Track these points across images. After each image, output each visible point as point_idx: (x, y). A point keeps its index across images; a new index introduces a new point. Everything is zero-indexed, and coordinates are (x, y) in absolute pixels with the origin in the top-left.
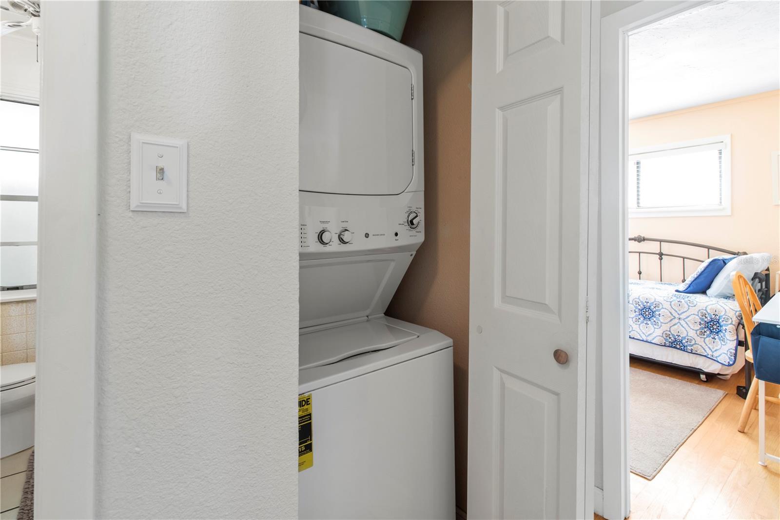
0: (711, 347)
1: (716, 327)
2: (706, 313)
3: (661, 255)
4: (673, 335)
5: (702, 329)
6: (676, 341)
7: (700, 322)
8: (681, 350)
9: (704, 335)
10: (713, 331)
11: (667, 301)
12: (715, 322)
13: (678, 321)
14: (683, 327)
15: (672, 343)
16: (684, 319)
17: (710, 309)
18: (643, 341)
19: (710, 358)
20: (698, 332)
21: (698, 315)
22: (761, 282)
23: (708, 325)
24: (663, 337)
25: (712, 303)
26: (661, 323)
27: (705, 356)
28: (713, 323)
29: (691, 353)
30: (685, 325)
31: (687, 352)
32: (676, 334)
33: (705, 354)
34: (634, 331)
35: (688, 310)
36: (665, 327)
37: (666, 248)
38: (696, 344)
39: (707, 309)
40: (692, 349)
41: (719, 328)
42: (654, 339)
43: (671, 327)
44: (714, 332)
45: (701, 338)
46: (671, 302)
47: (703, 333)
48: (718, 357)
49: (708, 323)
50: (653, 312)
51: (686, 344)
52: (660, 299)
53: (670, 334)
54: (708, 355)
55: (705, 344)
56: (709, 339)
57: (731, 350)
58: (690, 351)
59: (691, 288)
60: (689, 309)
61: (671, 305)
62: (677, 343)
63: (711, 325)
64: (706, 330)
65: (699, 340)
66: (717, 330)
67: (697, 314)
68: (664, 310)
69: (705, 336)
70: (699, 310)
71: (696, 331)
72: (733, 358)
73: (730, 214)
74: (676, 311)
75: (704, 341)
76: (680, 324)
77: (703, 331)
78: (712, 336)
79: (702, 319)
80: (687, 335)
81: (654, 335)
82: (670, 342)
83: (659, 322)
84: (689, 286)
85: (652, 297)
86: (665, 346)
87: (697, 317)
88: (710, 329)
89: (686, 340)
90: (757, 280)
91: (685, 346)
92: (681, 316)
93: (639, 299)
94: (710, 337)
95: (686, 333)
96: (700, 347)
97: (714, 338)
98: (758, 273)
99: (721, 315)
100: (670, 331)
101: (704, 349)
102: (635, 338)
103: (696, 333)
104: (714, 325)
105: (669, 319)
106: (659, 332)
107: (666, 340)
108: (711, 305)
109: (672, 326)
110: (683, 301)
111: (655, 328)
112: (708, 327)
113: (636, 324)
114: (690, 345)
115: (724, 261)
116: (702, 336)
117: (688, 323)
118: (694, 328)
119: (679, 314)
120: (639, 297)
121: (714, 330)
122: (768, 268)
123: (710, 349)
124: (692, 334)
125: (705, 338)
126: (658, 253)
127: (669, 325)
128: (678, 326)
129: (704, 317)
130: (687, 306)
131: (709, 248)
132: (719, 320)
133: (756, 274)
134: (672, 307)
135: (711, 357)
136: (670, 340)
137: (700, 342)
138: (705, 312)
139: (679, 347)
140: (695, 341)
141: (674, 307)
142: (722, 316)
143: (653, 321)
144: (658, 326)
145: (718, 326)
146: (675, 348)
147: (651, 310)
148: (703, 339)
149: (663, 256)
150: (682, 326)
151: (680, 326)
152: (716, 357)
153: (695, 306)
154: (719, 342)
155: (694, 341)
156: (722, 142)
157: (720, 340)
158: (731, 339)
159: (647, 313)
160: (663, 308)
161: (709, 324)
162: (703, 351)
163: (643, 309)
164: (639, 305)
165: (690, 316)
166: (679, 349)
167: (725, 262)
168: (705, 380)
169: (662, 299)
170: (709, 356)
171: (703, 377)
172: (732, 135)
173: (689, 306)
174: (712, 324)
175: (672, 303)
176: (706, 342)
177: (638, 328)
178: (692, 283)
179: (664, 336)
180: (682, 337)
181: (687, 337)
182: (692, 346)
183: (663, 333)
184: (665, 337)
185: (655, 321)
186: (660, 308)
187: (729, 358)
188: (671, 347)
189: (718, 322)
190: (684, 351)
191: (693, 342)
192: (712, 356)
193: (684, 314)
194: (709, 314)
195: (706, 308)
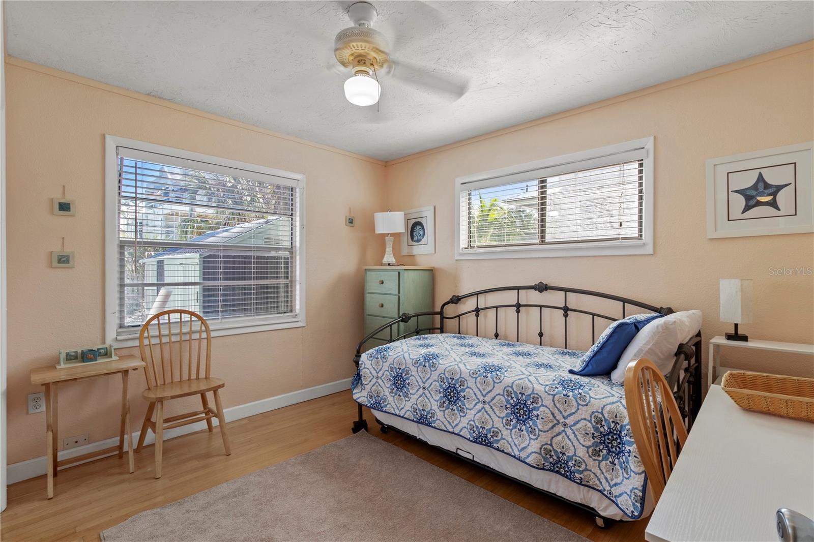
0: (609, 477)
1: (616, 444)
2: (603, 419)
3: (566, 310)
4: (556, 452)
5: (597, 446)
6: (560, 461)
7: (593, 434)
8: (567, 477)
9: (599, 455)
10: (611, 450)
11: (549, 394)
12: (615, 434)
13: (562, 429)
14: (570, 440)
15: (554, 465)
16: (571, 427)
17: (609, 412)
18: (514, 457)
19: (607, 497)
20: (590, 450)
21: (590, 421)
22: (687, 358)
23: (605, 440)
24: (540, 454)
25: (611, 399)
26: (540, 430)
27: (600, 491)
28: (612, 437)
29: (580, 484)
30: (572, 437)
31: (574, 481)
32: (559, 451)
33: (601, 488)
34: (504, 439)
35: (576, 412)
36: (544, 438)
37: (574, 300)
38: (588, 470)
39: (603, 412)
40: (582, 479)
41: (620, 446)
42: (528, 457)
43: (553, 438)
44: (613, 452)
45: (594, 460)
46: (554, 396)
47: (596, 453)
48: (619, 497)
49: (605, 435)
50: (529, 411)
51: (573, 468)
52: (539, 388)
53: (551, 449)
54: (605, 490)
55: (599, 471)
56: (606, 464)
57: (636, 491)
58: (578, 481)
59: (590, 367)
60: (578, 409)
61: (553, 401)
62: (561, 465)
63: (608, 439)
64: (601, 447)
65: (591, 463)
66: (618, 449)
67: (589, 419)
68: (545, 409)
69: (601, 458)
70: (593, 413)
71: (588, 447)
72: (639, 505)
73: (651, 252)
74: (561, 412)
75: (599, 466)
76: (566, 434)
77: (598, 449)
78: (610, 459)
79: (596, 429)
80: (575, 455)
81: (529, 450)
82: (551, 463)
83: (536, 428)
84: (587, 365)
85: (530, 385)
86: (543, 469)
87: (589, 425)
88: (607, 446)
89: (573, 462)
90: (682, 356)
91: (571, 473)
92: (567, 421)
93: (512, 387)
94: (607, 460)
95: (574, 451)
96: (592, 476)
97: (613, 463)
98: (683, 344)
99: (624, 424)
100: (551, 445)
101: (599, 480)
102: (505, 451)
103: (588, 453)
104: (613, 440)
105: (551, 425)
106: (535, 446)
107: (545, 459)
108: (610, 404)
109: (555, 436)
110: (571, 394)
111: (530, 439)
112: (604, 443)
113: (507, 429)
114: (579, 470)
115: (635, 325)
116: (596, 458)
117: (576, 433)
118: (584, 443)
119: (564, 417)
120: (513, 383)
121: (614, 449)
122: (700, 332)
123: (607, 481)
124: (581, 452)
125: (600, 462)
126: (562, 307)
127: (549, 435)
128: (563, 438)
129: (599, 426)
130: (575, 404)
131: (624, 301)
132: (620, 432)
133: (681, 346)
134: (554, 404)
135: (609, 495)
136: (551, 460)
137: (593, 467)
138: (600, 416)
139: (563, 473)
140: (586, 466)
141: (558, 405)
142: (625, 426)
143: (528, 426)
144: (535, 435)
145: (620, 443)
146: (558, 472)
147: (527, 407)
148: (597, 462)
149: (569, 312)
150: (568, 437)
151: (566, 437)
152: (616, 497)
153: (587, 405)
154: (621, 471)
155: (584, 464)
156: (644, 148)
157: (621, 467)
158: (636, 470)
159: (522, 412)
160: (542, 405)
161: (606, 437)
162: (598, 482)
163: (517, 405)
164: (512, 398)
165: (579, 421)
166: (563, 475)
167: (637, 326)
168: (603, 526)
169: (542, 388)
170: (605, 493)
171: (600, 522)
172: (655, 138)
173: (579, 404)
174: (610, 437)
175: (557, 397)
176: (601, 467)
177: (510, 436)
178: (590, 360)
179: (543, 452)
180: (568, 457)
181: (574, 457)
182: (581, 472)
183: (541, 449)
184: (544, 455)
185: (530, 427)
186: (539, 405)
187: (634, 504)
188: (553, 471)
189: (619, 436)
190: (570, 479)
191: (583, 466)
192: (610, 493)
193: (572, 418)
194: (606, 420)
195: (602, 409)
